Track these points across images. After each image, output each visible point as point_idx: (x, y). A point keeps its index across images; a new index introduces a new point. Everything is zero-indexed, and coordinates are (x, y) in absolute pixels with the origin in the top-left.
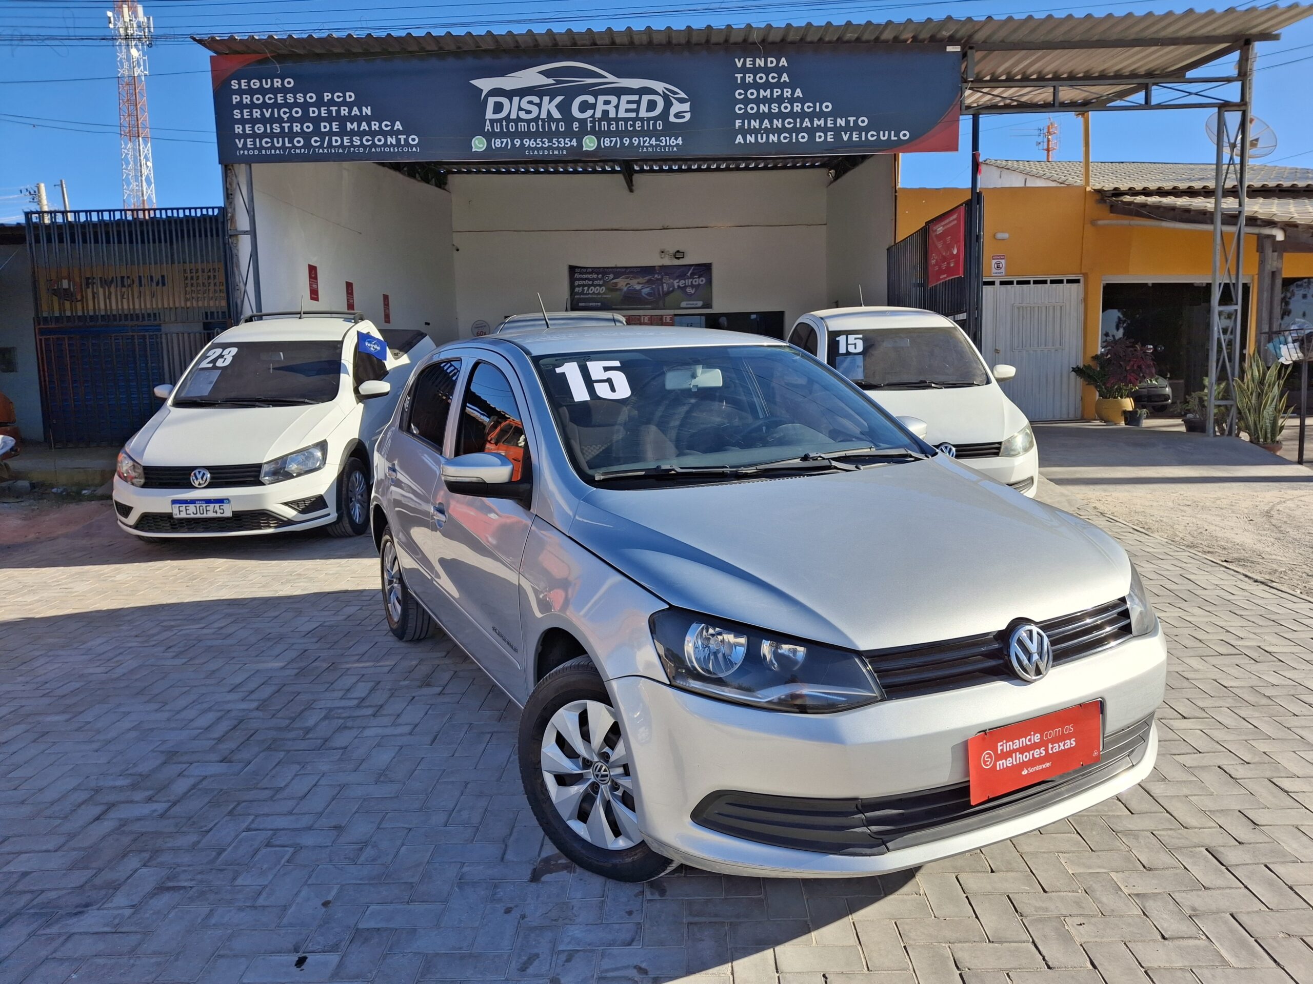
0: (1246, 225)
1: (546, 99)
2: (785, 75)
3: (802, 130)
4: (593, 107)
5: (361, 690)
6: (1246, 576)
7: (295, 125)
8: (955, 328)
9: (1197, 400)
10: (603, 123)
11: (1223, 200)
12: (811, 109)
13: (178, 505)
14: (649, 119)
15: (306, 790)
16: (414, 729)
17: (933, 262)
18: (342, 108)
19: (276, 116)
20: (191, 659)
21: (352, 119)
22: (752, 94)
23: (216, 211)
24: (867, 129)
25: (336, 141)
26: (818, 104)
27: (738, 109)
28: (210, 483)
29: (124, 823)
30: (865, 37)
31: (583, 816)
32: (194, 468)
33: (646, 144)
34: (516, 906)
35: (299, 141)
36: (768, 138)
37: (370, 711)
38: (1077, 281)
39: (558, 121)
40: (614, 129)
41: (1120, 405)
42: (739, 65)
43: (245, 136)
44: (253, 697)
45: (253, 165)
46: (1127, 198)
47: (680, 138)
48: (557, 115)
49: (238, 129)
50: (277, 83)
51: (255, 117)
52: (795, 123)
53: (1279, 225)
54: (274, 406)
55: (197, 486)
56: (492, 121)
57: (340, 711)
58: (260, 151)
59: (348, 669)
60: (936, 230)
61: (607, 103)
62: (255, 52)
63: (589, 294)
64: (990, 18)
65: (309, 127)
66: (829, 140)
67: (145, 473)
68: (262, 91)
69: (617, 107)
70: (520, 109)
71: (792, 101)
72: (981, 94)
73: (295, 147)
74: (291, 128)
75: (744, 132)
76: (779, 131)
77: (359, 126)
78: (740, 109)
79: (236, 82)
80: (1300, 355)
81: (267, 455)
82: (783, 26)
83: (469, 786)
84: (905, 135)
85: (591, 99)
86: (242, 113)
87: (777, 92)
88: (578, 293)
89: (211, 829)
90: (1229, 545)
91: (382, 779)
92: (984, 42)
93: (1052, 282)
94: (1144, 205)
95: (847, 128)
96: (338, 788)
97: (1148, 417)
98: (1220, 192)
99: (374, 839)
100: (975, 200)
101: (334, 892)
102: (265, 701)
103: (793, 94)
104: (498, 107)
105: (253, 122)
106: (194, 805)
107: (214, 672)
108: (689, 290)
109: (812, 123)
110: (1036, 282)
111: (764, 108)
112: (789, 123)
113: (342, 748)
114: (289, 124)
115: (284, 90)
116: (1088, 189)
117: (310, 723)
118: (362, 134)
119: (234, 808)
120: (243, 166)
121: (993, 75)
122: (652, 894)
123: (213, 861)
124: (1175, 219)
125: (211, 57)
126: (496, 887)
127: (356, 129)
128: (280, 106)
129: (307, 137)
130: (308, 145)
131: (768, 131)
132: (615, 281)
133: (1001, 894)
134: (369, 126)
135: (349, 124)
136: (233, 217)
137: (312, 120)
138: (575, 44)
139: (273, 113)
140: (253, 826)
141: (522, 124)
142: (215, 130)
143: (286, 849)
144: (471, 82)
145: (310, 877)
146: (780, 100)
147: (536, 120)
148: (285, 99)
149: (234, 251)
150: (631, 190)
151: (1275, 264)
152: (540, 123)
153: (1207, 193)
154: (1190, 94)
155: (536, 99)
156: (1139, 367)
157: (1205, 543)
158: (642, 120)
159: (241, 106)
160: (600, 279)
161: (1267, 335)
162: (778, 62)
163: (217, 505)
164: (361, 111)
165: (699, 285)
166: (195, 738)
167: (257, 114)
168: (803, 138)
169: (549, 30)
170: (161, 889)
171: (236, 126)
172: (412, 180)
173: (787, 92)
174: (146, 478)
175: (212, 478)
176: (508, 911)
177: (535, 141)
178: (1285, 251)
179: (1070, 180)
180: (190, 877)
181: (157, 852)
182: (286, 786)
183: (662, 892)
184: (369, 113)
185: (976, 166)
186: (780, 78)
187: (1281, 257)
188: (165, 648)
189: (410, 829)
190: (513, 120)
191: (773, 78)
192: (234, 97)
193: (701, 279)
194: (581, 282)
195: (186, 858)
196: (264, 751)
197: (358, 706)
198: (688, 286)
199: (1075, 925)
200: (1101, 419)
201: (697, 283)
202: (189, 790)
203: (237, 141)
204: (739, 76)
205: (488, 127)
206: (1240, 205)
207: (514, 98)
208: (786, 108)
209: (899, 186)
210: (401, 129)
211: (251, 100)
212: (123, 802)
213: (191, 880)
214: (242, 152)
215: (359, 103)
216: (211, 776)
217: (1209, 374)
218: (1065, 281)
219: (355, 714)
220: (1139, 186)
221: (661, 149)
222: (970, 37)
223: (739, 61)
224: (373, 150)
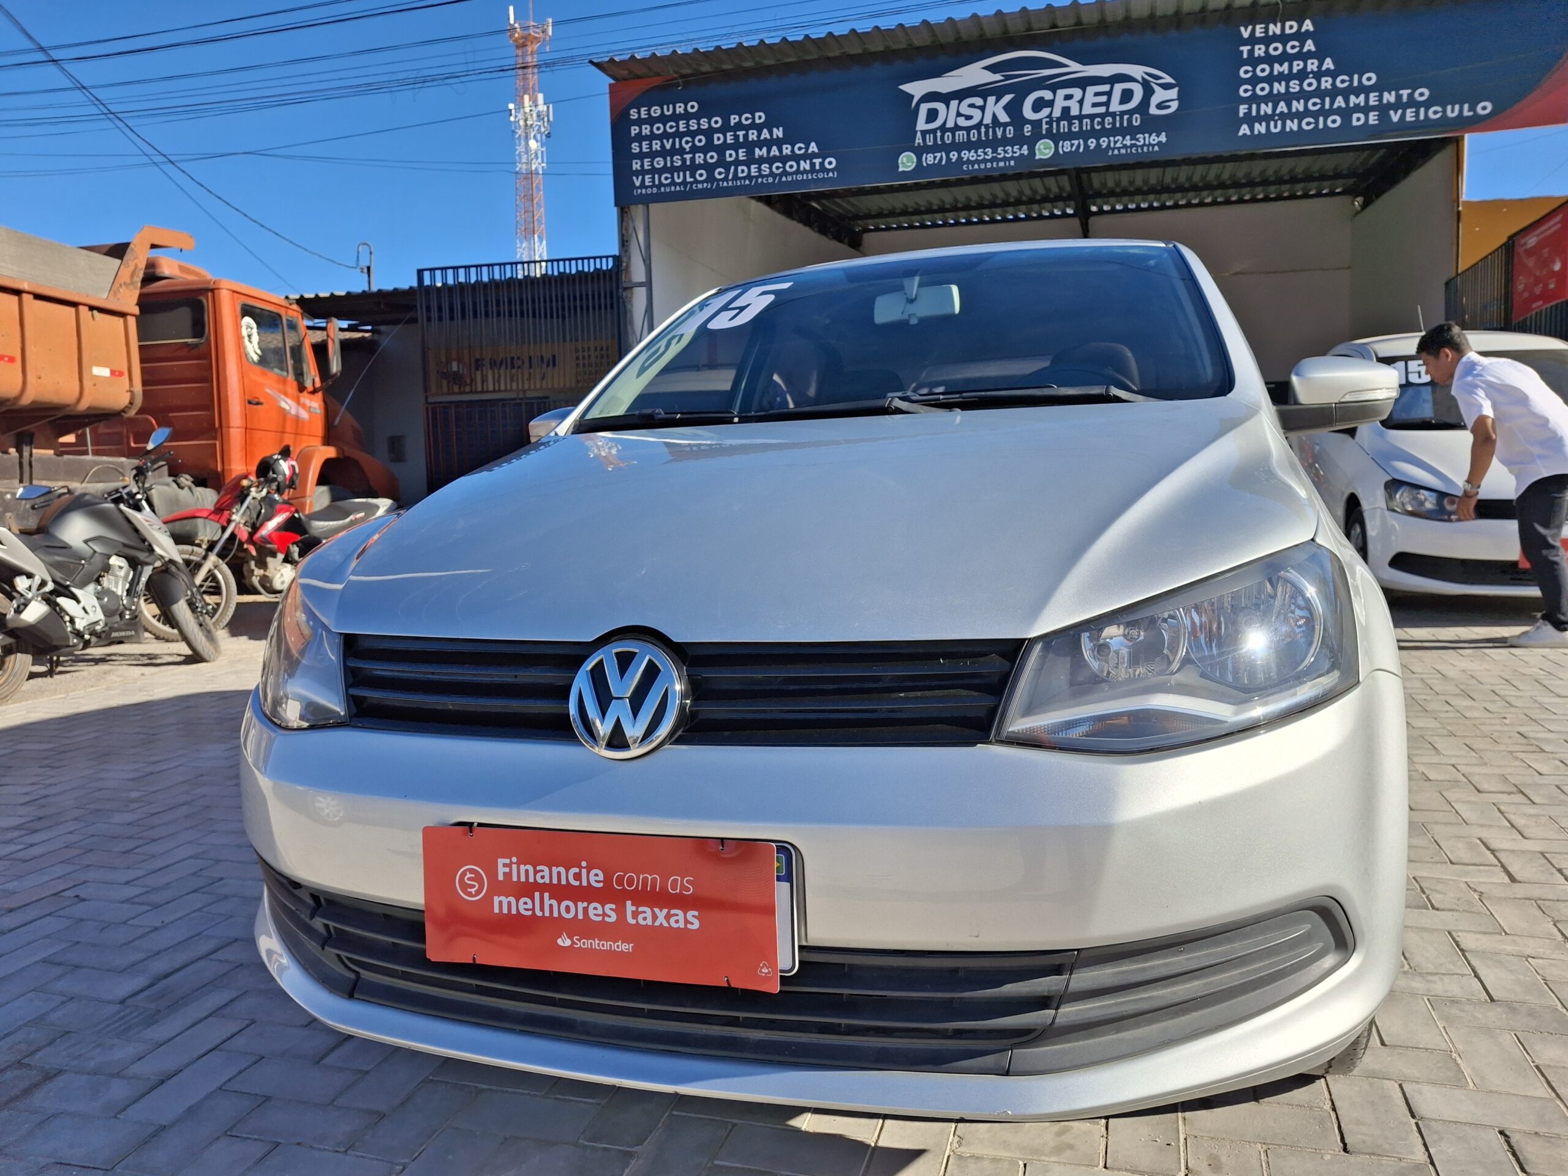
1: (991, 100)
2: (1309, 42)
3: (1332, 112)
4: (1051, 104)
7: (697, 155)
10: (1062, 123)
12: (1346, 84)
14: (1122, 113)
17: (1521, 287)
18: (750, 132)
19: (677, 146)
21: (760, 144)
22: (1263, 70)
23: (610, 260)
24: (1427, 105)
25: (743, 171)
26: (1356, 77)
27: (1244, 91)
33: (1118, 145)
35: (702, 175)
36: (1284, 125)
39: (1005, 125)
40: (1077, 129)
42: (1246, 35)
43: (642, 172)
45: (651, 205)
47: (1164, 134)
48: (1004, 118)
49: (636, 165)
50: (680, 109)
51: (654, 149)
52: (1323, 104)
56: (924, 133)
60: (1524, 245)
61: (1068, 97)
62: (658, 75)
65: (713, 157)
66: (1371, 122)
68: (663, 119)
69: (1081, 102)
70: (959, 114)
71: (1318, 75)
73: (697, 182)
74: (693, 159)
75: (1250, 120)
76: (1299, 116)
77: (769, 152)
78: (1246, 91)
79: (636, 111)
84: (1485, 108)
85: (1047, 95)
86: (641, 147)
87: (1298, 65)
95: (1398, 105)
103: (1320, 65)
104: (932, 115)
105: (652, 155)
109: (1347, 102)
111: (1279, 88)
112: (1315, 104)
114: (691, 155)
115: (687, 116)
118: (771, 161)
120: (640, 207)
125: (610, 85)
127: (765, 156)
128: (682, 135)
129: (709, 168)
130: (711, 178)
131: (1284, 117)
134: (780, 150)
135: (757, 150)
136: (628, 268)
137: (716, 149)
138: (1031, 26)
139: (674, 143)
141: (961, 133)
144: (900, 87)
146: (1302, 75)
147: (978, 127)
149: (628, 307)
152: (983, 130)
155: (979, 101)
158: (1113, 115)
162: (1300, 27)
164: (771, 133)
167: (656, 146)
168: (1335, 122)
169: (998, 11)
171: (634, 162)
173: (1313, 64)
177: (976, 152)
184: (781, 135)
186: (1302, 46)
190: (949, 130)
191: (1293, 47)
192: (633, 128)
203: (634, 178)
204: (1245, 49)
205: (919, 140)
207: (952, 102)
208: (1310, 85)
210: (816, 151)
211: (651, 131)
214: (639, 191)
215: (769, 125)
221: (1137, 150)
223: (1246, 30)
224: (784, 179)
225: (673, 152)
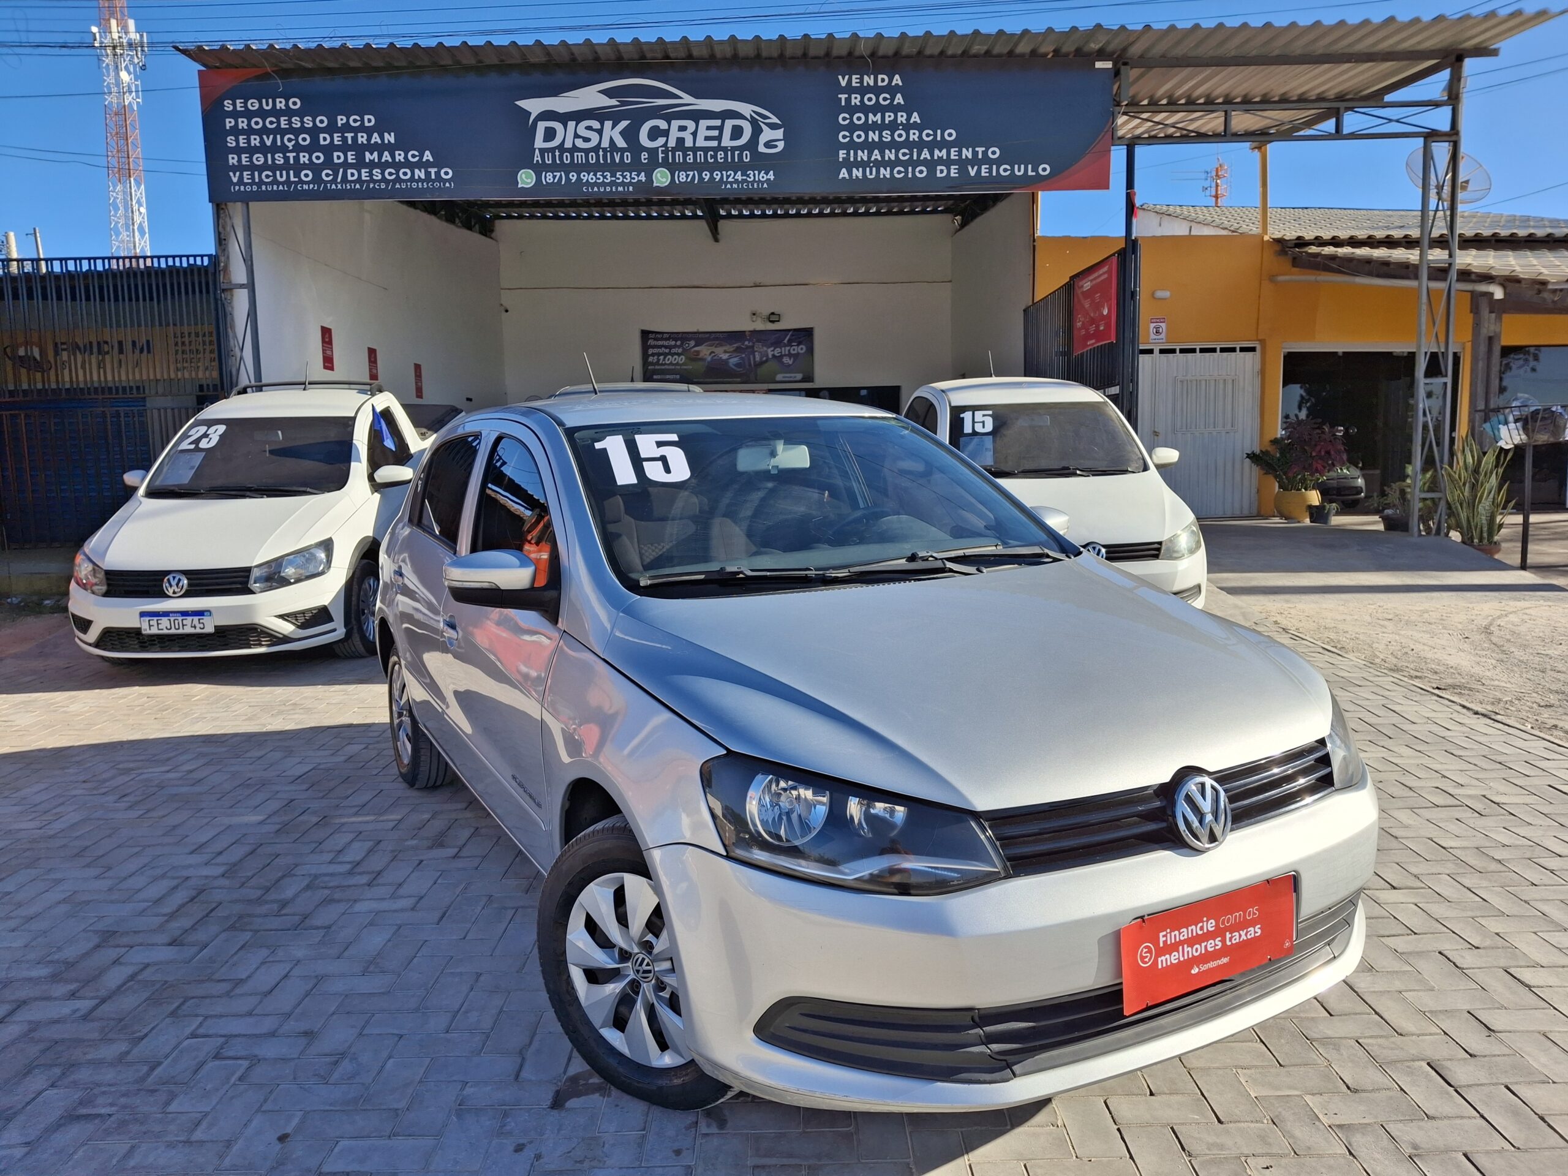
0: (1458, 280)
1: (608, 124)
2: (899, 96)
3: (919, 163)
4: (666, 133)
5: (356, 852)
6: (1464, 707)
7: (301, 154)
8: (1105, 403)
9: (1398, 492)
10: (677, 153)
11: (1430, 252)
12: (931, 138)
13: (147, 619)
14: (734, 149)
15: (274, 983)
16: (417, 902)
17: (1079, 324)
18: (360, 135)
19: (279, 144)
20: (148, 811)
21: (371, 148)
22: (859, 119)
23: (206, 260)
24: (999, 162)
25: (353, 175)
26: (939, 132)
27: (842, 137)
28: (187, 591)
29: (35, 1026)
30: (996, 50)
31: (620, 1023)
32: (168, 572)
33: (730, 179)
34: (531, 1142)
35: (307, 175)
36: (878, 172)
37: (364, 879)
38: (1253, 349)
39: (623, 150)
40: (692, 161)
41: (1304, 499)
42: (843, 83)
43: (240, 168)
44: (220, 859)
46: (1313, 249)
47: (771, 172)
48: (621, 143)
49: (233, 160)
50: (280, 104)
51: (253, 145)
52: (912, 155)
53: (1497, 280)
54: (269, 496)
55: (170, 594)
56: (542, 151)
57: (327, 879)
58: (259, 187)
59: (343, 824)
60: (1082, 286)
61: (682, 129)
62: (255, 66)
63: (665, 364)
64: (1148, 27)
65: (319, 158)
66: (952, 175)
67: (107, 579)
68: (262, 113)
69: (694, 134)
70: (576, 136)
71: (907, 127)
72: (1139, 121)
73: (301, 182)
74: (297, 158)
75: (849, 165)
76: (892, 164)
77: (380, 157)
78: (844, 137)
79: (230, 102)
80: (1524, 437)
81: (257, 556)
82: (897, 35)
83: (482, 978)
84: (1045, 169)
85: (662, 124)
86: (237, 141)
87: (890, 116)
88: (652, 364)
89: (146, 1035)
90: (1442, 668)
91: (371, 968)
92: (1141, 57)
93: (1223, 350)
94: (1333, 258)
95: (975, 161)
96: (315, 981)
97: (1338, 514)
98: (1426, 242)
99: (353, 1050)
100: (1130, 248)
101: (295, 1121)
102: (235, 865)
103: (908, 119)
104: (550, 134)
105: (251, 151)
106: (128, 1002)
107: (175, 827)
108: (786, 360)
109: (932, 154)
110: (1203, 351)
111: (873, 136)
112: (904, 154)
113: (325, 928)
114: (294, 154)
115: (289, 113)
116: (1266, 238)
117: (289, 893)
118: (383, 166)
119: (179, 1007)
120: (239, 204)
121: (1151, 98)
122: (708, 1126)
123: (143, 1079)
124: (1370, 274)
125: (200, 73)
126: (506, 1114)
127: (376, 160)
128: (283, 132)
129: (316, 169)
130: (317, 179)
131: (878, 164)
132: (696, 349)
133: (1164, 1126)
134: (393, 156)
135: (367, 154)
136: (226, 267)
137: (322, 149)
138: (643, 57)
139: (275, 140)
140: (201, 1031)
141: (579, 154)
142: (204, 159)
143: (240, 1062)
144: (517, 103)
145: (265, 1101)
146: (893, 126)
147: (596, 149)
148: (290, 123)
149: (228, 309)
150: (716, 240)
151: (1492, 328)
152: (601, 153)
153: (1409, 243)
154: (1390, 120)
155: (596, 125)
156: (1328, 453)
157: (1412, 666)
158: (725, 150)
159: (236, 131)
160: (679, 347)
161: (1483, 414)
162: (891, 80)
163: (196, 619)
164: (382, 138)
165: (798, 354)
166: (142, 913)
167: (255, 141)
168: (922, 172)
169: (612, 40)
170: (71, 1117)
171: (230, 156)
172: (452, 226)
173: (902, 116)
174: (109, 585)
175: (189, 585)
176: (519, 1148)
177: (595, 175)
178: (1504, 312)
179: (1244, 228)
180: (110, 1101)
181: (73, 1066)
182: (249, 977)
183: (722, 1124)
184: (392, 141)
185: (1131, 209)
186: (893, 99)
187: (1499, 319)
188: (118, 797)
189: (401, 1036)
190: (568, 150)
191: (885, 99)
192: (227, 120)
193: (801, 347)
194: (656, 351)
195: (109, 1075)
196: (224, 931)
197: (350, 873)
198: (785, 355)
199: (1259, 1167)
200: (1282, 516)
201: (795, 352)
202: (124, 984)
203: (231, 174)
204: (843, 97)
205: (537, 158)
206: (1450, 256)
207: (569, 123)
208: (900, 136)
209: (1039, 233)
210: (431, 160)
211: (249, 125)
212: (36, 999)
213: (112, 1105)
214: (237, 188)
215: (380, 128)
216: (155, 964)
217: (1413, 460)
218: (1238, 350)
219: (346, 884)
220: (1327, 235)
221: (748, 186)
222: (1125, 50)
223: (843, 79)
224: (398, 186)
225: (274, 149)
